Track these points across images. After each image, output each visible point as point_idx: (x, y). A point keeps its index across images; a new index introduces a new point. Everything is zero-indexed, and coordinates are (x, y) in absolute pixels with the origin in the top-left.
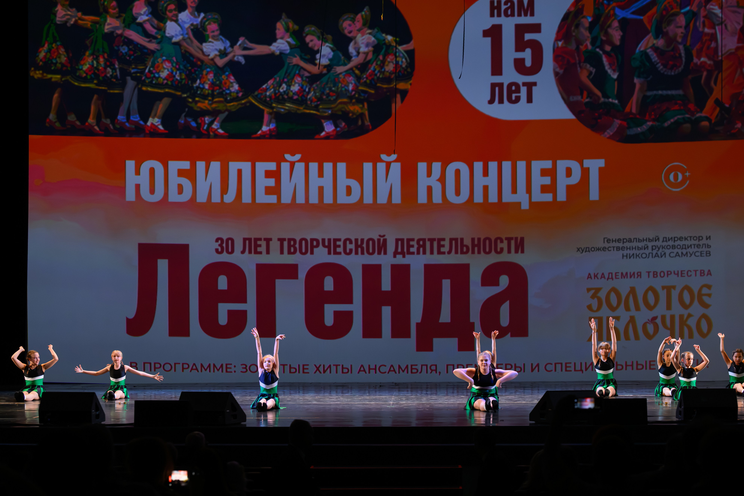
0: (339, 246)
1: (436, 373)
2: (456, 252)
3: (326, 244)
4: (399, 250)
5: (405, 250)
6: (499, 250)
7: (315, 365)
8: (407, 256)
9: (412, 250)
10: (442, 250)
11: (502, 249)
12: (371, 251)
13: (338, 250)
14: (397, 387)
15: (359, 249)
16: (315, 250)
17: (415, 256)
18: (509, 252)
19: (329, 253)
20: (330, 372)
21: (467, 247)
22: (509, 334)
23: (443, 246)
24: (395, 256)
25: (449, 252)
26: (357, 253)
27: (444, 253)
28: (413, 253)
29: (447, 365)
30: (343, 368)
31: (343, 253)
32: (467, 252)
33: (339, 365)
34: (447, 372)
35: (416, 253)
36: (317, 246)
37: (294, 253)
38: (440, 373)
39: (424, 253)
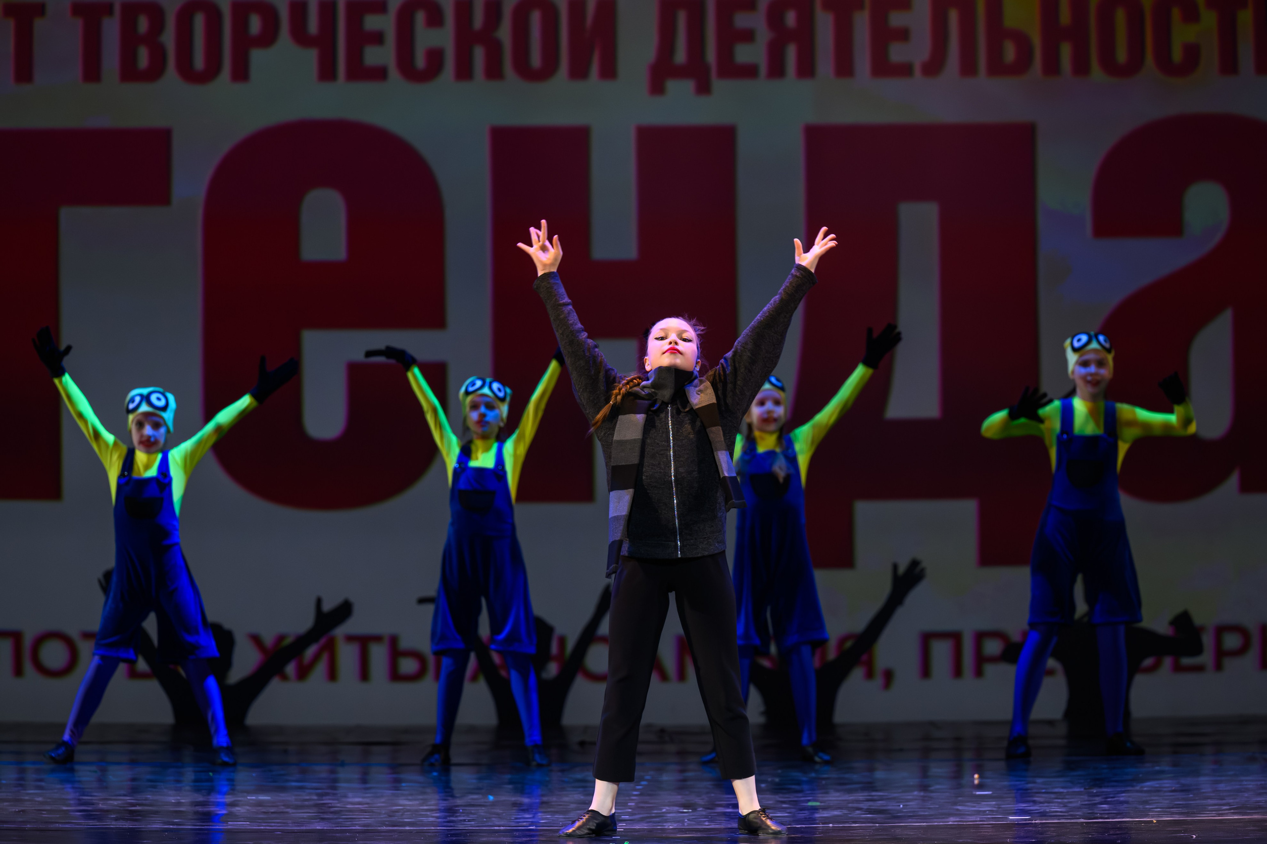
0: (378, 38)
1: (869, 675)
2: (968, 68)
3: (313, 26)
4: (680, 56)
5: (711, 55)
6: (1177, 55)
7: (256, 639)
8: (719, 85)
9: (744, 54)
10: (897, 53)
11: (1192, 53)
12: (536, 60)
13: (373, 56)
14: (671, 748)
15: (479, 54)
16: (258, 57)
17: (762, 86)
18: (1229, 65)
19: (327, 72)
20: (332, 674)
21: (1022, 40)
22: (1233, 481)
23: (903, 35)
24: (657, 87)
25: (933, 67)
26: (464, 72)
27: (905, 70)
28: (749, 72)
29: (927, 639)
30: (395, 653)
31: (394, 73)
32: (1021, 66)
33: (377, 639)
34: (926, 671)
35: (763, 70)
36: (268, 38)
37: (155, 72)
38: (888, 676)
39: (806, 69)
